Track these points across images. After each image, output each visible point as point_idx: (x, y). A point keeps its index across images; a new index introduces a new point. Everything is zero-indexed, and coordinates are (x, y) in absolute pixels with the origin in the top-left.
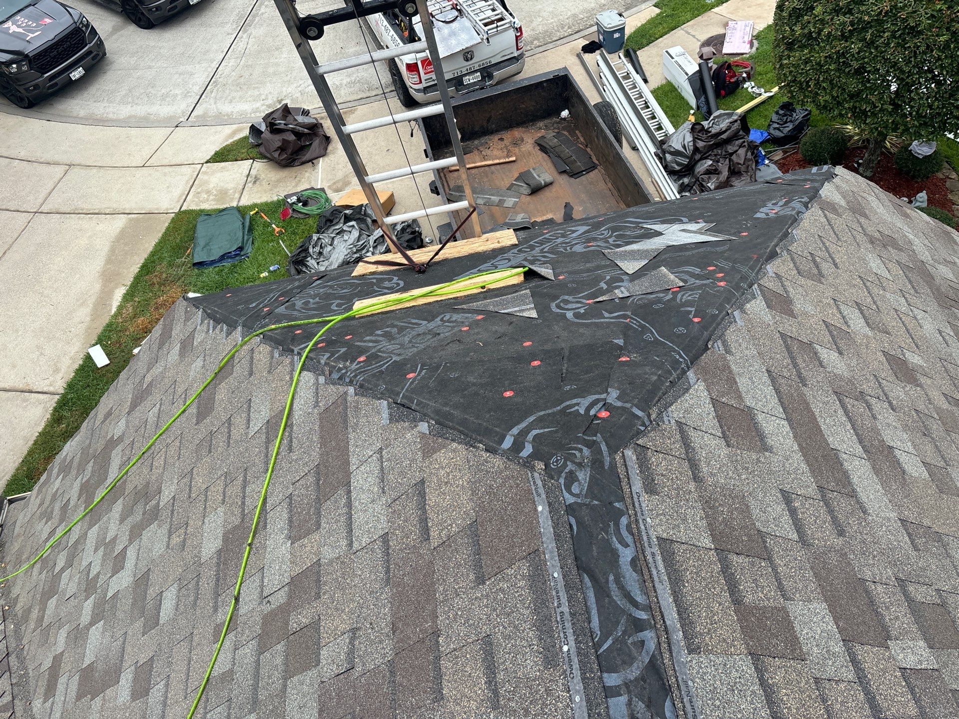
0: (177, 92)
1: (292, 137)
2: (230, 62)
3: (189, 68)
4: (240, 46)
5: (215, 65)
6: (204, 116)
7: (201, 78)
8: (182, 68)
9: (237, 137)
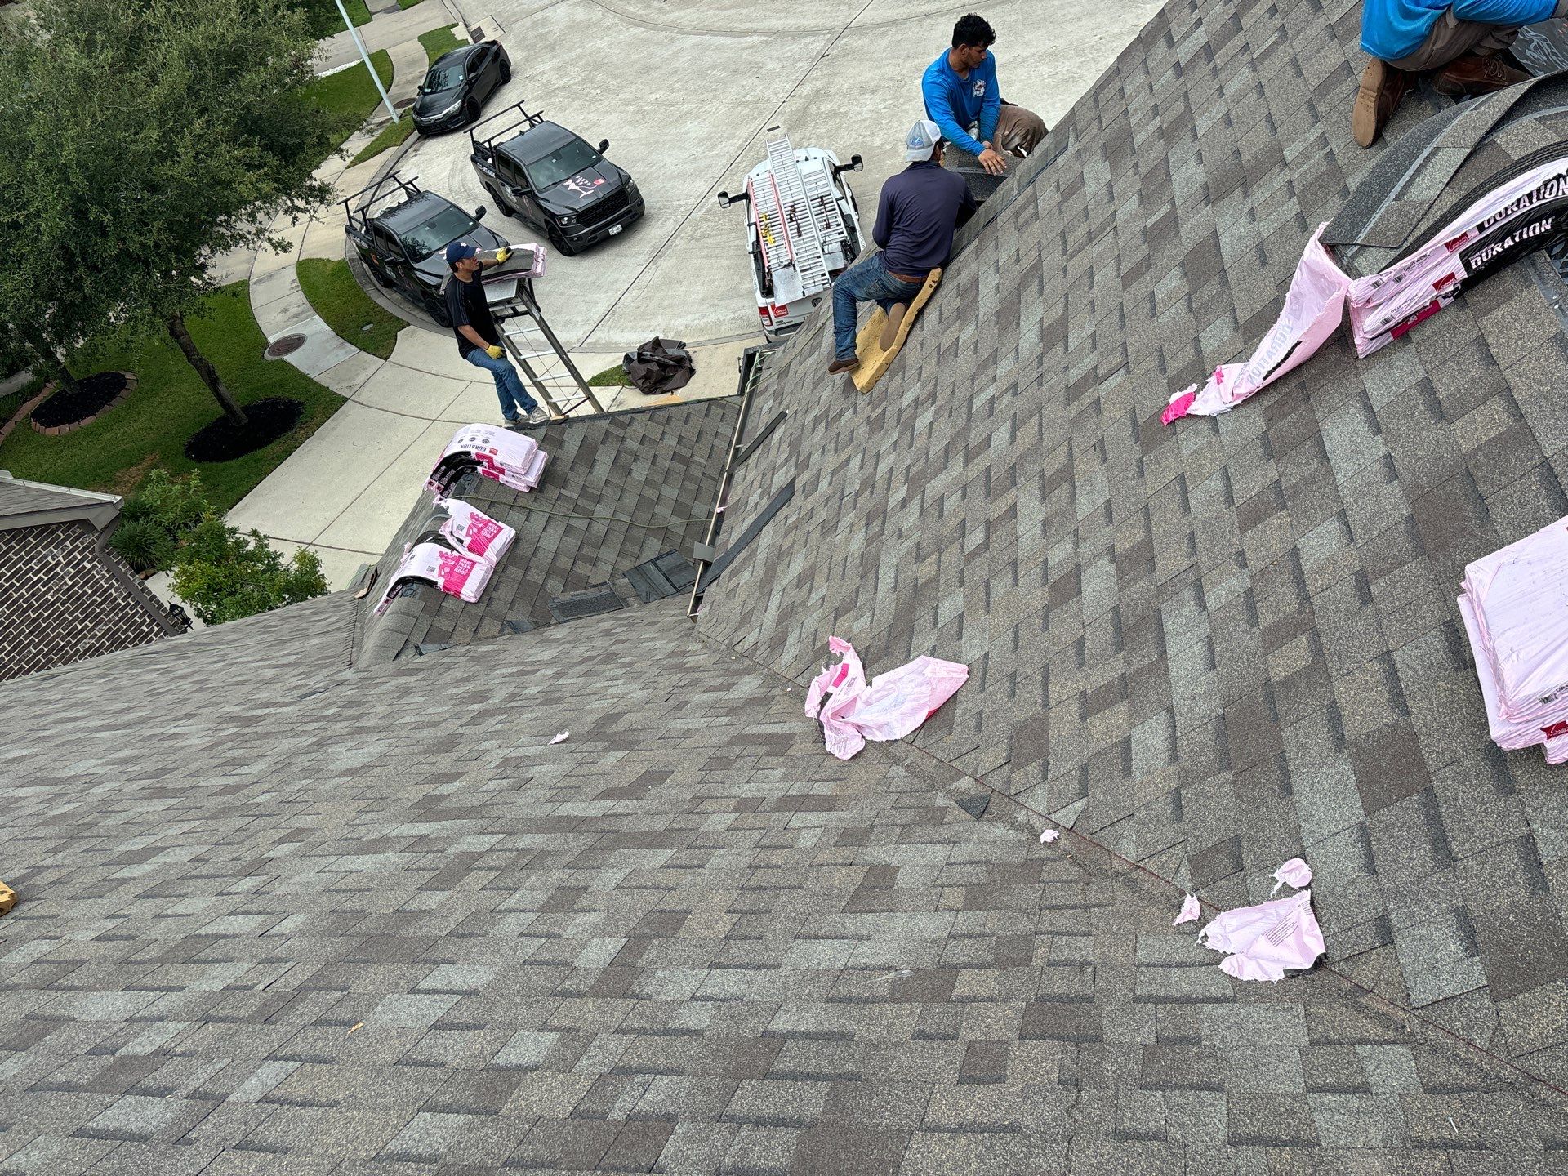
0: (579, 319)
1: (656, 368)
2: (633, 293)
3: (595, 297)
4: (647, 276)
5: (619, 295)
6: (595, 343)
7: (602, 308)
8: (589, 297)
9: (615, 365)
